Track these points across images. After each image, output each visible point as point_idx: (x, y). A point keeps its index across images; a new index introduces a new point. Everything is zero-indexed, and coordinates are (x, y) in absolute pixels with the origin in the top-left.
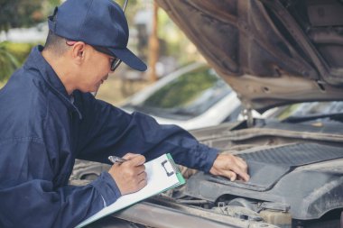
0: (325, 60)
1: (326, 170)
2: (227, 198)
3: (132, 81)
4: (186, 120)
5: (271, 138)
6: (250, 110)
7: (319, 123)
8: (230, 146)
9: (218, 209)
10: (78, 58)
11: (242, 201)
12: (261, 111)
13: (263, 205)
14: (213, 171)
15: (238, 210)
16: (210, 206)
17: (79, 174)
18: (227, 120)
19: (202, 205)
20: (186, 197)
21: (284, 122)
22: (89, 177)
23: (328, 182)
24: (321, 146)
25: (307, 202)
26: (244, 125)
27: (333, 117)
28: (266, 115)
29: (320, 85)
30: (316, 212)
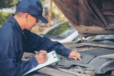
0: (108, 21)
1: (106, 57)
2: (74, 66)
3: (42, 26)
4: (60, 40)
5: (89, 46)
6: (82, 37)
7: (105, 42)
8: (75, 49)
9: (71, 70)
10: (26, 18)
11: (79, 67)
12: (86, 37)
13: (86, 69)
14: (69, 57)
15: (77, 70)
16: (68, 68)
18: (74, 40)
19: (65, 68)
20: (60, 65)
21: (93, 41)
22: (28, 58)
23: (107, 61)
24: (105, 49)
25: (100, 68)
26: (80, 42)
27: (109, 40)
28: (87, 39)
29: (106, 29)
30: (103, 71)
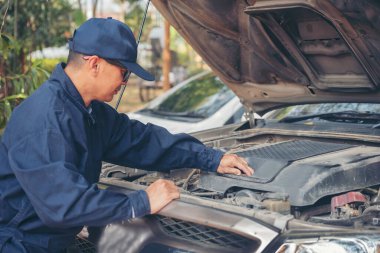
0: (315, 68)
1: (317, 163)
2: (235, 189)
3: (148, 88)
4: (196, 122)
5: (270, 136)
6: (252, 112)
7: (310, 122)
8: (235, 145)
9: (227, 200)
10: (93, 70)
11: (248, 192)
12: (261, 113)
13: (266, 195)
14: (220, 170)
15: (245, 200)
16: (220, 197)
17: (106, 172)
18: (231, 121)
19: (214, 197)
20: (199, 190)
21: (280, 122)
22: (116, 175)
23: (319, 173)
24: (313, 142)
25: (303, 191)
26: (247, 126)
27: (322, 117)
28: (265, 117)
29: (311, 90)
30: (311, 199)
